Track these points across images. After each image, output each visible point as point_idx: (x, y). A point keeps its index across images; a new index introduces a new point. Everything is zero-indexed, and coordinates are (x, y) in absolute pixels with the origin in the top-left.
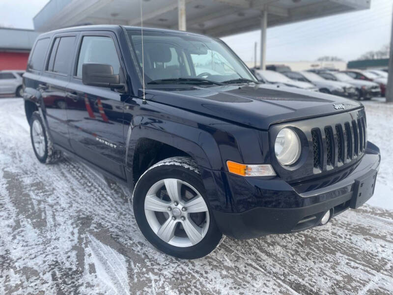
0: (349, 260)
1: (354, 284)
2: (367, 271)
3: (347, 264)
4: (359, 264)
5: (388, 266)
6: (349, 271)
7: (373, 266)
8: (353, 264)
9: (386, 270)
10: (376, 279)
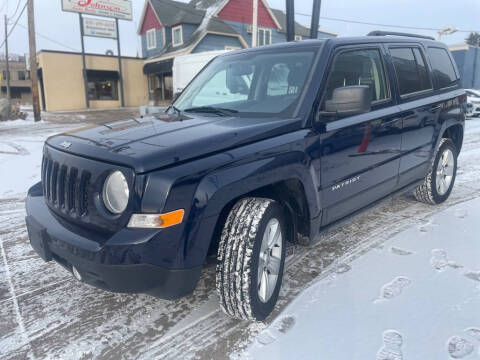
0: (62, 325)
1: (32, 317)
2: (38, 332)
3: (59, 322)
4: (52, 331)
5: (30, 355)
6: (49, 319)
7: (42, 342)
8: (56, 326)
9: (28, 350)
10: (25, 336)
